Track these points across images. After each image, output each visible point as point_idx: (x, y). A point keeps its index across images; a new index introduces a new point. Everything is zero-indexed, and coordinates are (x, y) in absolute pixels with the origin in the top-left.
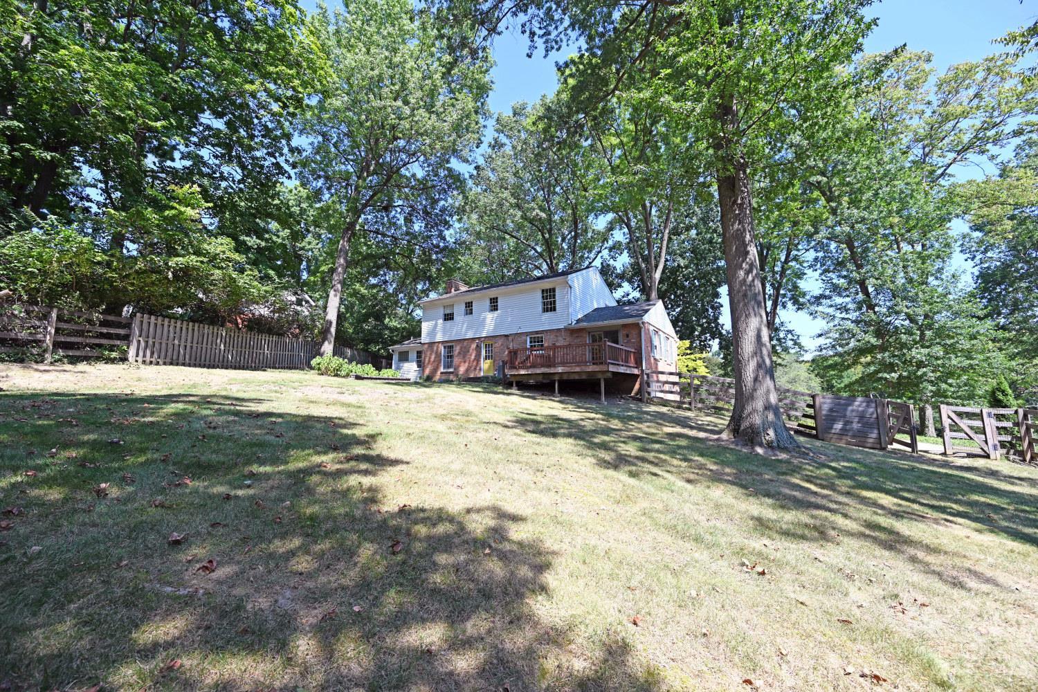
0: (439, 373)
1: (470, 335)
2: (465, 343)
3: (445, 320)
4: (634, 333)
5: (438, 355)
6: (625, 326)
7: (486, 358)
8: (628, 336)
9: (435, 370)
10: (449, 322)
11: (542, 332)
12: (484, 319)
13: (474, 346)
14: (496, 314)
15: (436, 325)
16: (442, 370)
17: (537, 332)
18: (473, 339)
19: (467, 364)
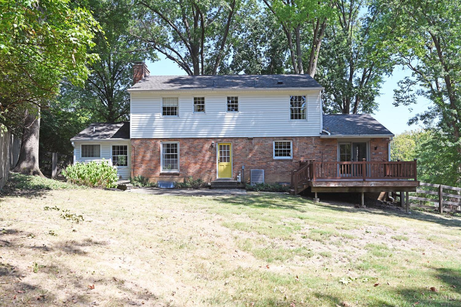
0: (158, 174)
1: (203, 134)
2: (196, 143)
3: (164, 114)
4: (382, 146)
5: (155, 152)
6: (373, 140)
7: (221, 160)
8: (376, 148)
9: (152, 170)
10: (171, 118)
11: (291, 138)
12: (222, 118)
13: (207, 146)
14: (236, 115)
15: (152, 119)
16: (161, 171)
17: (285, 138)
18: (207, 139)
19: (198, 166)
